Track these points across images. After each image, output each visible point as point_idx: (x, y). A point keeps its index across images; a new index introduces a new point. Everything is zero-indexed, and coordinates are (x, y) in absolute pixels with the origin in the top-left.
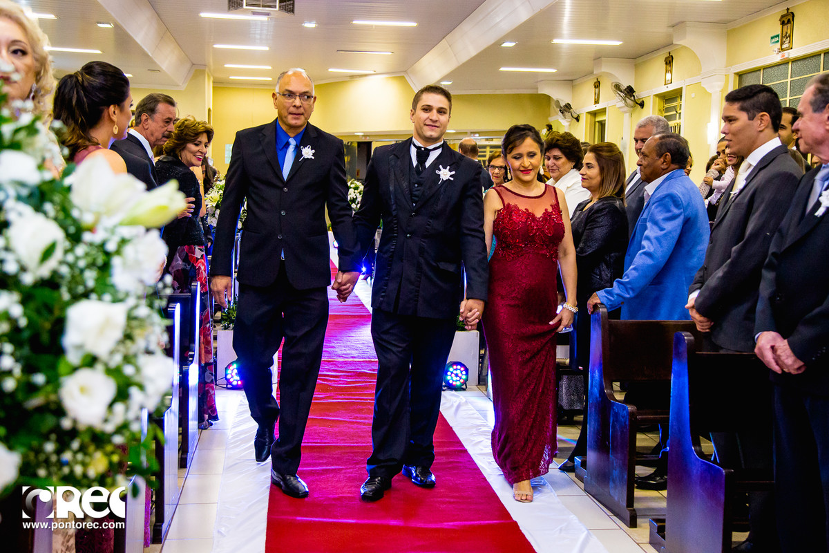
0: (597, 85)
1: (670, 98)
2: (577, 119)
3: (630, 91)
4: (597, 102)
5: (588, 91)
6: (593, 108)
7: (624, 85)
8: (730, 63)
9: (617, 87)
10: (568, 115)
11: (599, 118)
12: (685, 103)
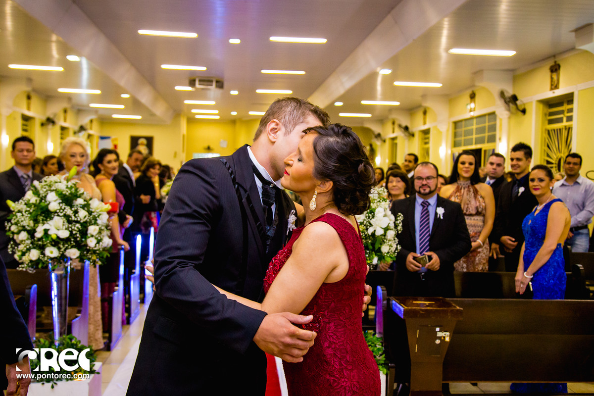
0: (394, 123)
1: (426, 132)
2: (384, 141)
3: (406, 128)
4: (393, 132)
5: (389, 126)
6: (393, 136)
7: (404, 125)
8: (451, 116)
9: (400, 126)
10: (379, 138)
11: (395, 141)
12: (432, 135)
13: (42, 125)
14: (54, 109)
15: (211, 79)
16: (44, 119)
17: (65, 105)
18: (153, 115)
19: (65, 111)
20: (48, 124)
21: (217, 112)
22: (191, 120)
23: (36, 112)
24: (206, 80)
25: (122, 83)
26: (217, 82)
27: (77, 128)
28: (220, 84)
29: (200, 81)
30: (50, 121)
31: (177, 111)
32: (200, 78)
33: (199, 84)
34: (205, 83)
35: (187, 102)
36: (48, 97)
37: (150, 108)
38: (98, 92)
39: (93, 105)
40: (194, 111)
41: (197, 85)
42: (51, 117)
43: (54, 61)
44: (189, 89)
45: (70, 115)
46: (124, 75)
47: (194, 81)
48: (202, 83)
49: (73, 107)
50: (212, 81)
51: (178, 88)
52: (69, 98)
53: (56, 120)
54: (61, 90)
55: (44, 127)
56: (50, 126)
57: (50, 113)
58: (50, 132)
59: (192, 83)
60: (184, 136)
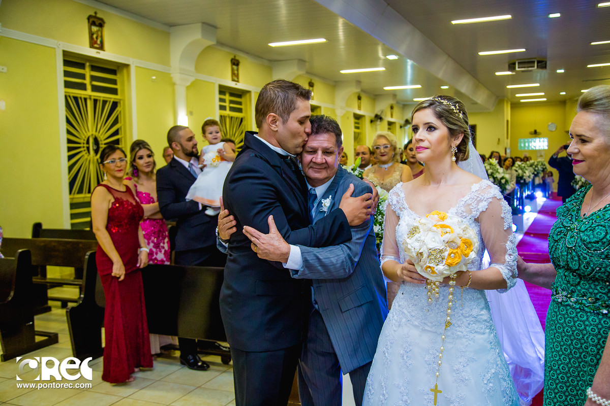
13: (372, 121)
14: (382, 106)
15: (533, 60)
16: (373, 116)
17: (391, 102)
18: (475, 103)
19: (392, 108)
20: (377, 121)
21: (543, 94)
22: (516, 105)
23: (366, 111)
24: (526, 62)
25: (440, 75)
26: (538, 62)
27: (402, 122)
28: (542, 64)
29: (519, 63)
30: (378, 118)
31: (500, 97)
32: (519, 61)
33: (519, 68)
34: (526, 65)
35: (509, 87)
36: (375, 96)
37: (471, 97)
38: (419, 86)
39: (415, 100)
40: (517, 95)
41: (517, 69)
42: (379, 114)
43: (381, 62)
44: (509, 73)
45: (396, 110)
46: (442, 68)
47: (514, 64)
48: (521, 66)
49: (398, 103)
50: (534, 62)
51: (497, 74)
52: (394, 94)
53: (383, 117)
54: (386, 88)
55: (373, 123)
56: (378, 122)
57: (377, 111)
58: (378, 127)
59: (511, 67)
60: (508, 121)
